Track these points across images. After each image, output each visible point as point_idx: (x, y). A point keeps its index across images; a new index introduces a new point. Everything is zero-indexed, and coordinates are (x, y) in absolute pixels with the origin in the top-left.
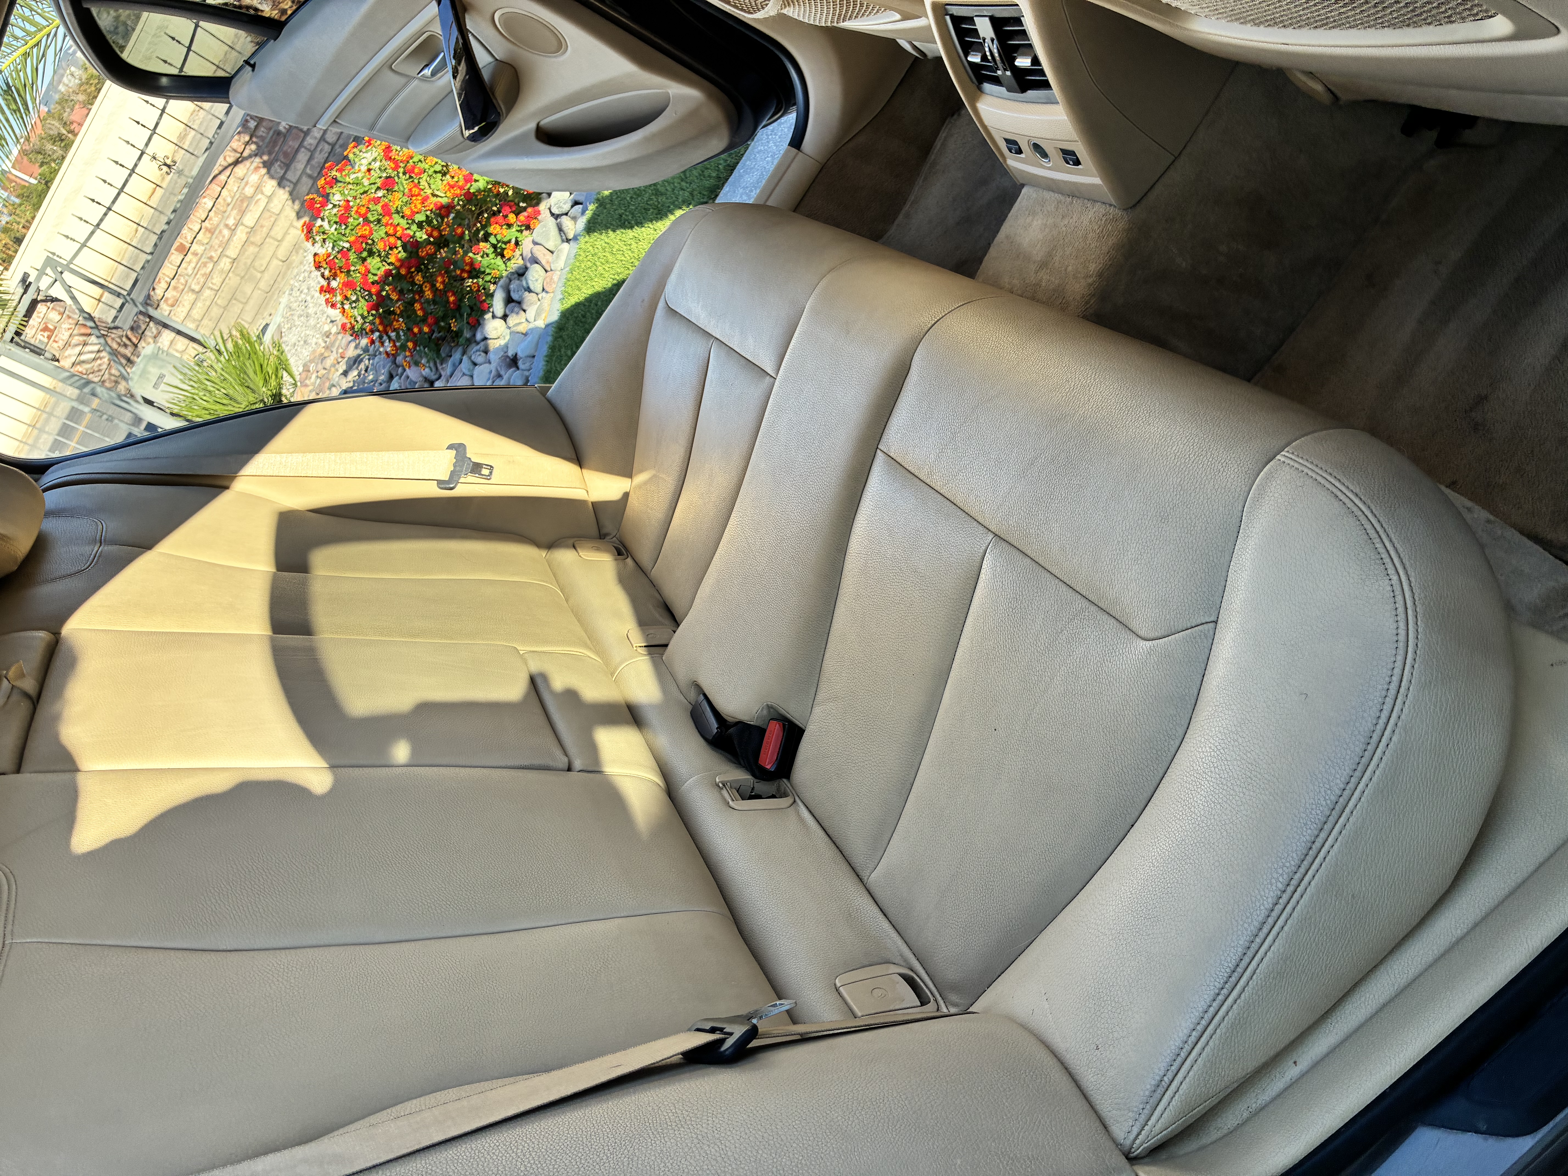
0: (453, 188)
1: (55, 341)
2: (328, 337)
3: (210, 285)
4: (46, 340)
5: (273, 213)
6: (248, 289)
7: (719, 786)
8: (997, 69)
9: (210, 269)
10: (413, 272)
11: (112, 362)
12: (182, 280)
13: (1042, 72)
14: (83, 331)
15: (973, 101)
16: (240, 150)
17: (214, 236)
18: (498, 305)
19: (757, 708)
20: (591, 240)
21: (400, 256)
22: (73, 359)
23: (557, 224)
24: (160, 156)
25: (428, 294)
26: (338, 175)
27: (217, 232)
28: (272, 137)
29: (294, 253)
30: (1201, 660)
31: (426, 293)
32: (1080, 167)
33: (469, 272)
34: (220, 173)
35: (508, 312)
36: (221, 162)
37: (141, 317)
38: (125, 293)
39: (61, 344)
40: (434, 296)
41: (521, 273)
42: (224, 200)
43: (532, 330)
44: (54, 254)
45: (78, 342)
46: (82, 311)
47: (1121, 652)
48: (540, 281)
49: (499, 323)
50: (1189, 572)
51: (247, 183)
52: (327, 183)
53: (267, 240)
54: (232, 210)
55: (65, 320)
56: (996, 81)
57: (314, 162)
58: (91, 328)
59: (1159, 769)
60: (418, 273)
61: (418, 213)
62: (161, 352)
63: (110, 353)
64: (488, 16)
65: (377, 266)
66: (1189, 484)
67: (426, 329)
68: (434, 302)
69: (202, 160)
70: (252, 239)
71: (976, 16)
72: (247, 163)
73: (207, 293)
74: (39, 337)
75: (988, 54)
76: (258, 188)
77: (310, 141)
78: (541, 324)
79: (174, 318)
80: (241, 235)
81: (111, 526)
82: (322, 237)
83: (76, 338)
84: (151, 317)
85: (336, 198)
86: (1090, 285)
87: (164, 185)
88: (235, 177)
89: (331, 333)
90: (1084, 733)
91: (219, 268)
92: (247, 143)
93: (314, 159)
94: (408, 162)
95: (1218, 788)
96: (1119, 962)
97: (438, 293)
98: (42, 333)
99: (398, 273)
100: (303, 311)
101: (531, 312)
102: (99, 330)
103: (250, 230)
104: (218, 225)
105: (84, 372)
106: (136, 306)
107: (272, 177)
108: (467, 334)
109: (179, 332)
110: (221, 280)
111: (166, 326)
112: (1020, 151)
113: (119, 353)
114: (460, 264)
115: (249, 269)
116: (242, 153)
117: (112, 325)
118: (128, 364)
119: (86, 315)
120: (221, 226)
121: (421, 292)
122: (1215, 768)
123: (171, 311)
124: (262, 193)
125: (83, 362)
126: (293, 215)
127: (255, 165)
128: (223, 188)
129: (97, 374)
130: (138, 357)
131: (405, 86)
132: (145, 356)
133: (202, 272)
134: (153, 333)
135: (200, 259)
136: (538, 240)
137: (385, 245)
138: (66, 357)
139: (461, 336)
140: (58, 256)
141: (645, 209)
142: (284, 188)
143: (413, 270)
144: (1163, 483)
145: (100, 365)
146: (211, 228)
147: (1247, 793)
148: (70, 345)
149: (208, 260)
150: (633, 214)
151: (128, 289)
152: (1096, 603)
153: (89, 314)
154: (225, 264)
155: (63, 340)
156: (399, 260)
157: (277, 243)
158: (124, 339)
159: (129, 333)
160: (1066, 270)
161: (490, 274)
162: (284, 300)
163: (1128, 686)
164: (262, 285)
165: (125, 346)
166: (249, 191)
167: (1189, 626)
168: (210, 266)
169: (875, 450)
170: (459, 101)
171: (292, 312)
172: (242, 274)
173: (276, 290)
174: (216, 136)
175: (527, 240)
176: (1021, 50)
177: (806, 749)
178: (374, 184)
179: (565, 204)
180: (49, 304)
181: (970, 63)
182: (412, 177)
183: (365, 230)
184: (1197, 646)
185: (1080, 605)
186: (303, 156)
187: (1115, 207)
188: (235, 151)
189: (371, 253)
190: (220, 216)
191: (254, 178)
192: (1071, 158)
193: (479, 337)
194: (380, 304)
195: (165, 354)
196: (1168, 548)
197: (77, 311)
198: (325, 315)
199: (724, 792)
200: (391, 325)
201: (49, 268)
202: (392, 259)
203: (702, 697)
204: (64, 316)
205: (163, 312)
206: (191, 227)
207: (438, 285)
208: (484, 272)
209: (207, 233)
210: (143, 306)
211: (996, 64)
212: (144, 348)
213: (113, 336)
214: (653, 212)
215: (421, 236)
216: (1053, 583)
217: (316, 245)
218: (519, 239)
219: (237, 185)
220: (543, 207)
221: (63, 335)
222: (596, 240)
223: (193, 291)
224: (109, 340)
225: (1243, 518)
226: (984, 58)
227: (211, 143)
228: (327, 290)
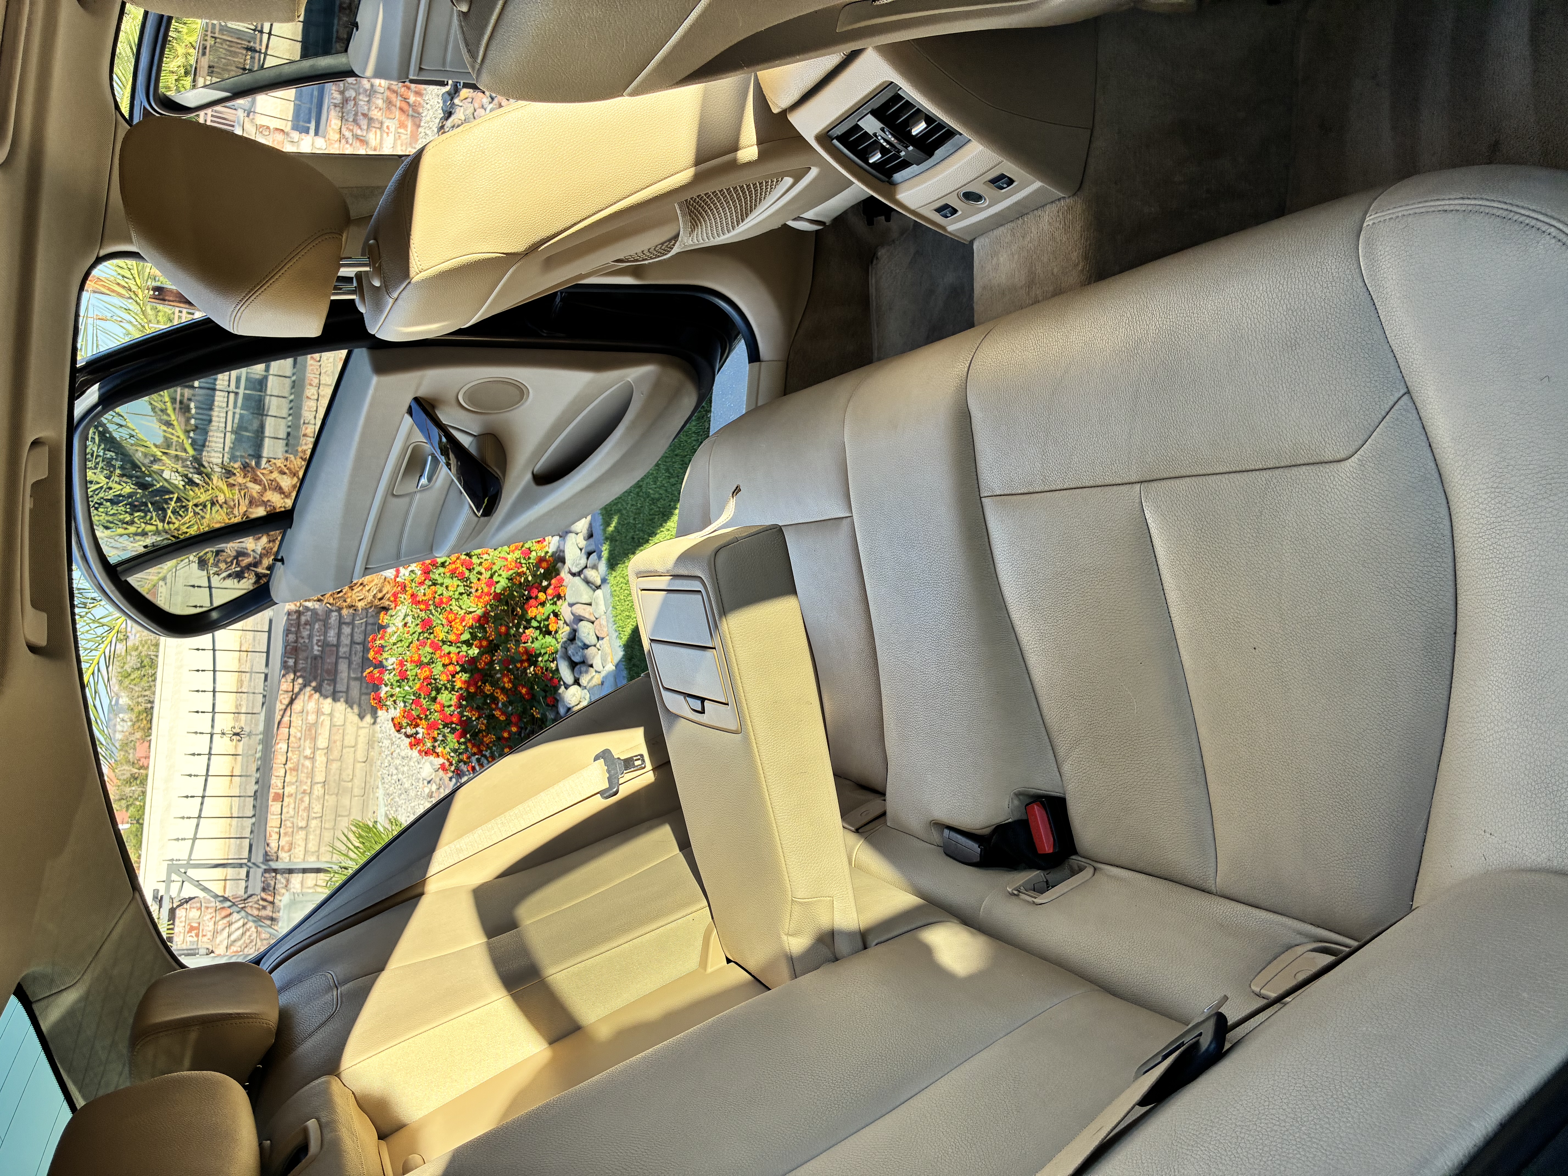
0: (481, 598)
1: (204, 936)
2: (431, 797)
3: (314, 815)
4: (196, 939)
5: (339, 726)
6: (346, 801)
7: (1015, 895)
8: (899, 151)
9: (307, 802)
10: (481, 686)
11: (259, 928)
12: (289, 824)
13: (941, 126)
14: (224, 913)
15: (892, 198)
16: (290, 689)
17: (300, 772)
18: (566, 674)
19: (1007, 803)
20: (619, 572)
21: (463, 678)
22: (225, 943)
23: (583, 580)
24: (227, 730)
25: (502, 698)
26: (382, 642)
27: (300, 767)
28: (311, 664)
29: (370, 750)
30: (1417, 434)
31: (500, 698)
32: (1015, 184)
33: (528, 660)
34: (282, 717)
35: (577, 676)
36: (279, 707)
37: (267, 875)
38: (245, 861)
39: (209, 935)
40: (508, 697)
41: (573, 637)
42: (295, 737)
43: (605, 677)
44: (173, 860)
45: (224, 926)
46: (216, 896)
47: (1332, 486)
48: (592, 633)
49: (574, 689)
50: (1350, 369)
51: (307, 713)
52: (376, 653)
53: (344, 751)
54: (305, 741)
55: (205, 912)
56: (905, 164)
57: (353, 666)
58: (229, 907)
59: (1445, 560)
60: (485, 684)
61: (462, 634)
62: (296, 895)
63: (254, 921)
64: (453, 401)
65: (448, 698)
66: (1297, 303)
67: (514, 729)
68: (510, 703)
69: (263, 714)
70: (331, 757)
71: (858, 121)
72: (301, 697)
73: (314, 823)
74: (189, 939)
75: (885, 144)
76: (319, 712)
77: (343, 650)
78: (610, 667)
79: (295, 860)
80: (321, 758)
81: (336, 971)
82: (392, 699)
83: (221, 923)
84: (275, 871)
85: (391, 662)
86: (1082, 271)
87: (240, 752)
88: (296, 713)
89: (433, 792)
90: (1346, 583)
91: (314, 796)
92: (293, 681)
93: (352, 663)
94: (434, 598)
95: (1522, 517)
96: (1542, 739)
97: (509, 693)
98: (190, 934)
99: (469, 693)
100: (400, 789)
101: (597, 662)
102: (237, 906)
103: (326, 751)
104: (299, 760)
105: (239, 949)
106: (259, 867)
107: (326, 697)
108: (551, 716)
109: (305, 871)
110: (321, 806)
111: (291, 871)
112: (955, 211)
113: (261, 917)
114: (517, 657)
115: (339, 784)
116: (293, 691)
117: (246, 896)
118: (273, 923)
119: (222, 899)
120: (302, 761)
121: (495, 700)
122: (1505, 505)
123: (290, 856)
124: (323, 714)
125: (235, 941)
126: (356, 719)
127: (307, 694)
128: (289, 728)
129: (251, 946)
130: (279, 912)
131: (410, 504)
132: (285, 906)
133: (302, 807)
134: (283, 883)
135: (296, 799)
136: (572, 601)
137: (447, 676)
138: (219, 945)
139: (546, 720)
140: (177, 860)
141: (650, 520)
142: (339, 700)
143: (480, 683)
144: (1272, 320)
145: (250, 936)
146: (294, 767)
147: (1556, 498)
148: (217, 933)
149: (303, 795)
150: (642, 530)
151: (247, 856)
152: (1277, 465)
153: (223, 896)
154: (318, 790)
155: (210, 931)
156: (465, 682)
157: (353, 749)
158: (261, 902)
159: (263, 895)
160: (1053, 274)
161: (546, 653)
162: (380, 793)
163: (1361, 509)
164: (356, 791)
165: (264, 908)
166: (312, 718)
167: (1384, 413)
168: (307, 799)
169: (979, 501)
170: (461, 484)
171: (392, 797)
172: (336, 792)
173: (369, 789)
174: (266, 688)
175: (563, 608)
176: (911, 122)
177: (1077, 812)
178: (414, 633)
179: (580, 559)
180: (185, 906)
181: (873, 166)
182: (444, 608)
183: (425, 671)
184: (1404, 425)
185: (1263, 479)
186: (343, 666)
187: (1064, 198)
188: (287, 692)
189: (438, 691)
190: (297, 753)
191: (311, 706)
192: (1001, 181)
193: (562, 711)
194: (466, 728)
195: (301, 895)
196: (1316, 365)
197: (212, 899)
198: (421, 781)
199: (1023, 896)
200: (482, 742)
201: (173, 874)
202: (458, 685)
203: (946, 831)
204: (203, 909)
205: (284, 861)
206: (277, 774)
207: (506, 685)
208: (540, 653)
209: (293, 772)
210: (265, 865)
211: (896, 148)
212: (280, 901)
213: (250, 904)
214: (658, 518)
215: (474, 651)
216: (1224, 480)
217: (389, 711)
218: (557, 611)
219: (300, 719)
220: (564, 574)
221: (208, 927)
222: (622, 570)
223: (301, 828)
224: (249, 910)
225: (1370, 289)
226: (884, 151)
227: (264, 696)
228: (415, 742)
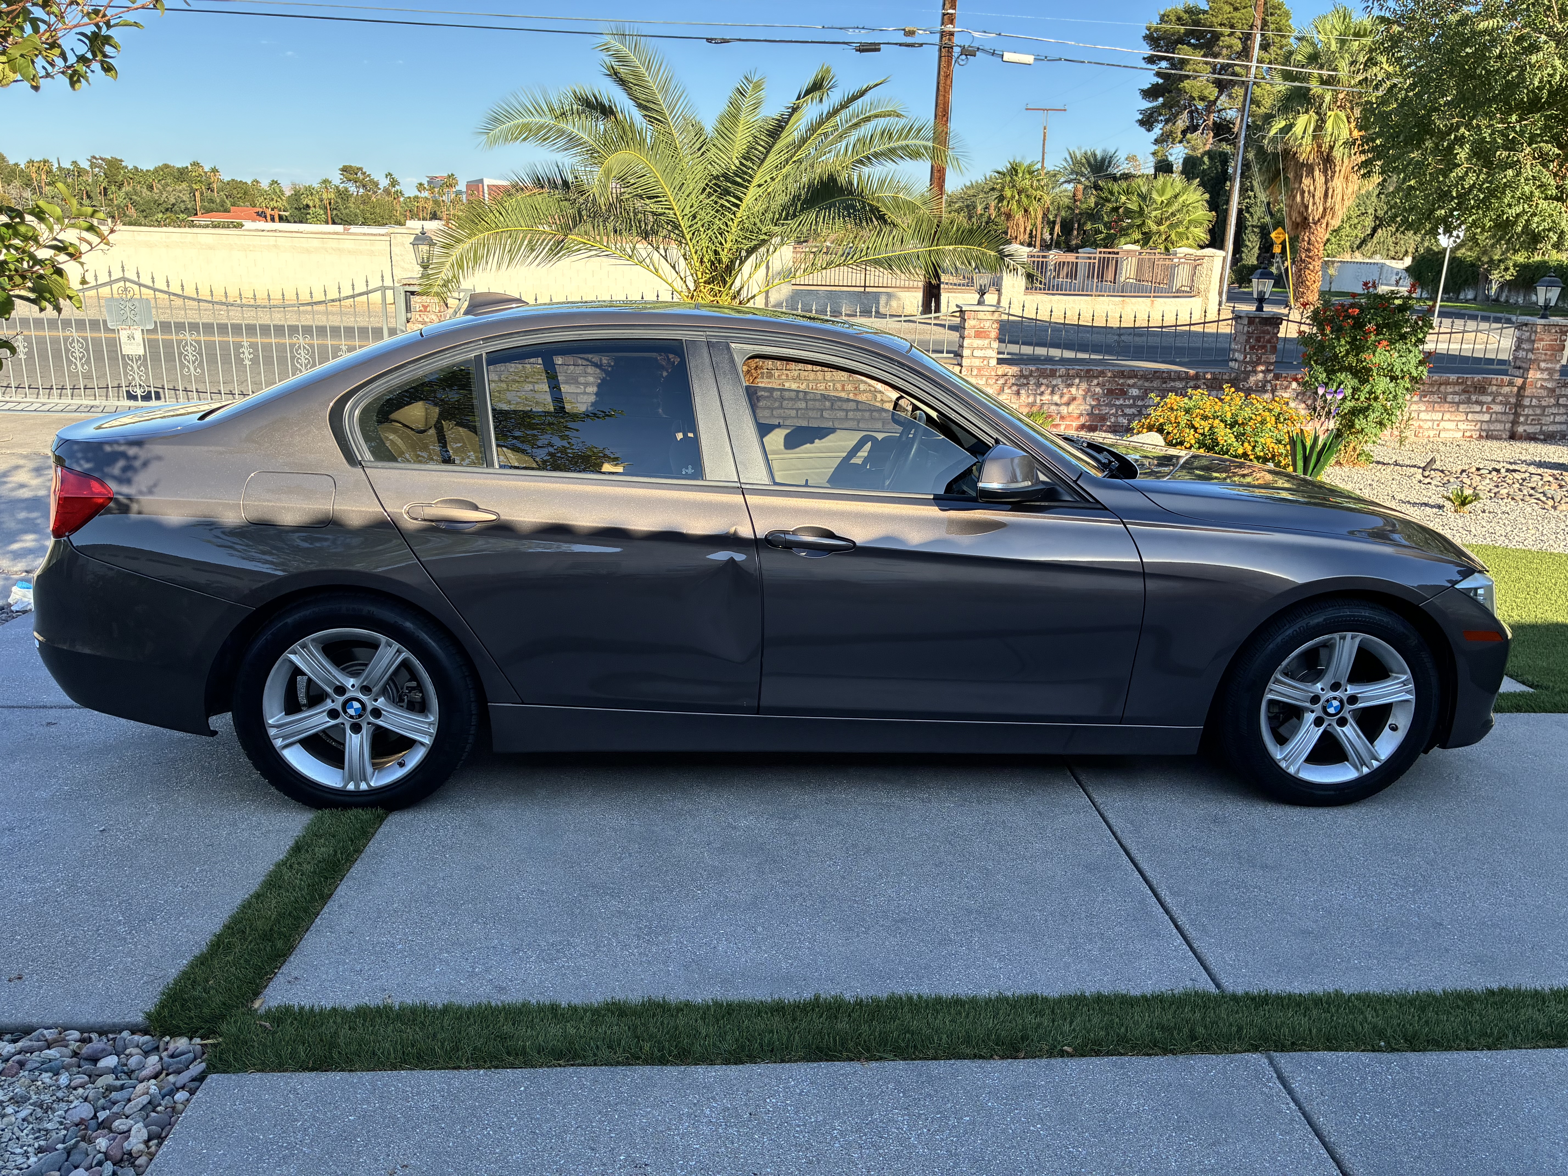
74: (418, 305)
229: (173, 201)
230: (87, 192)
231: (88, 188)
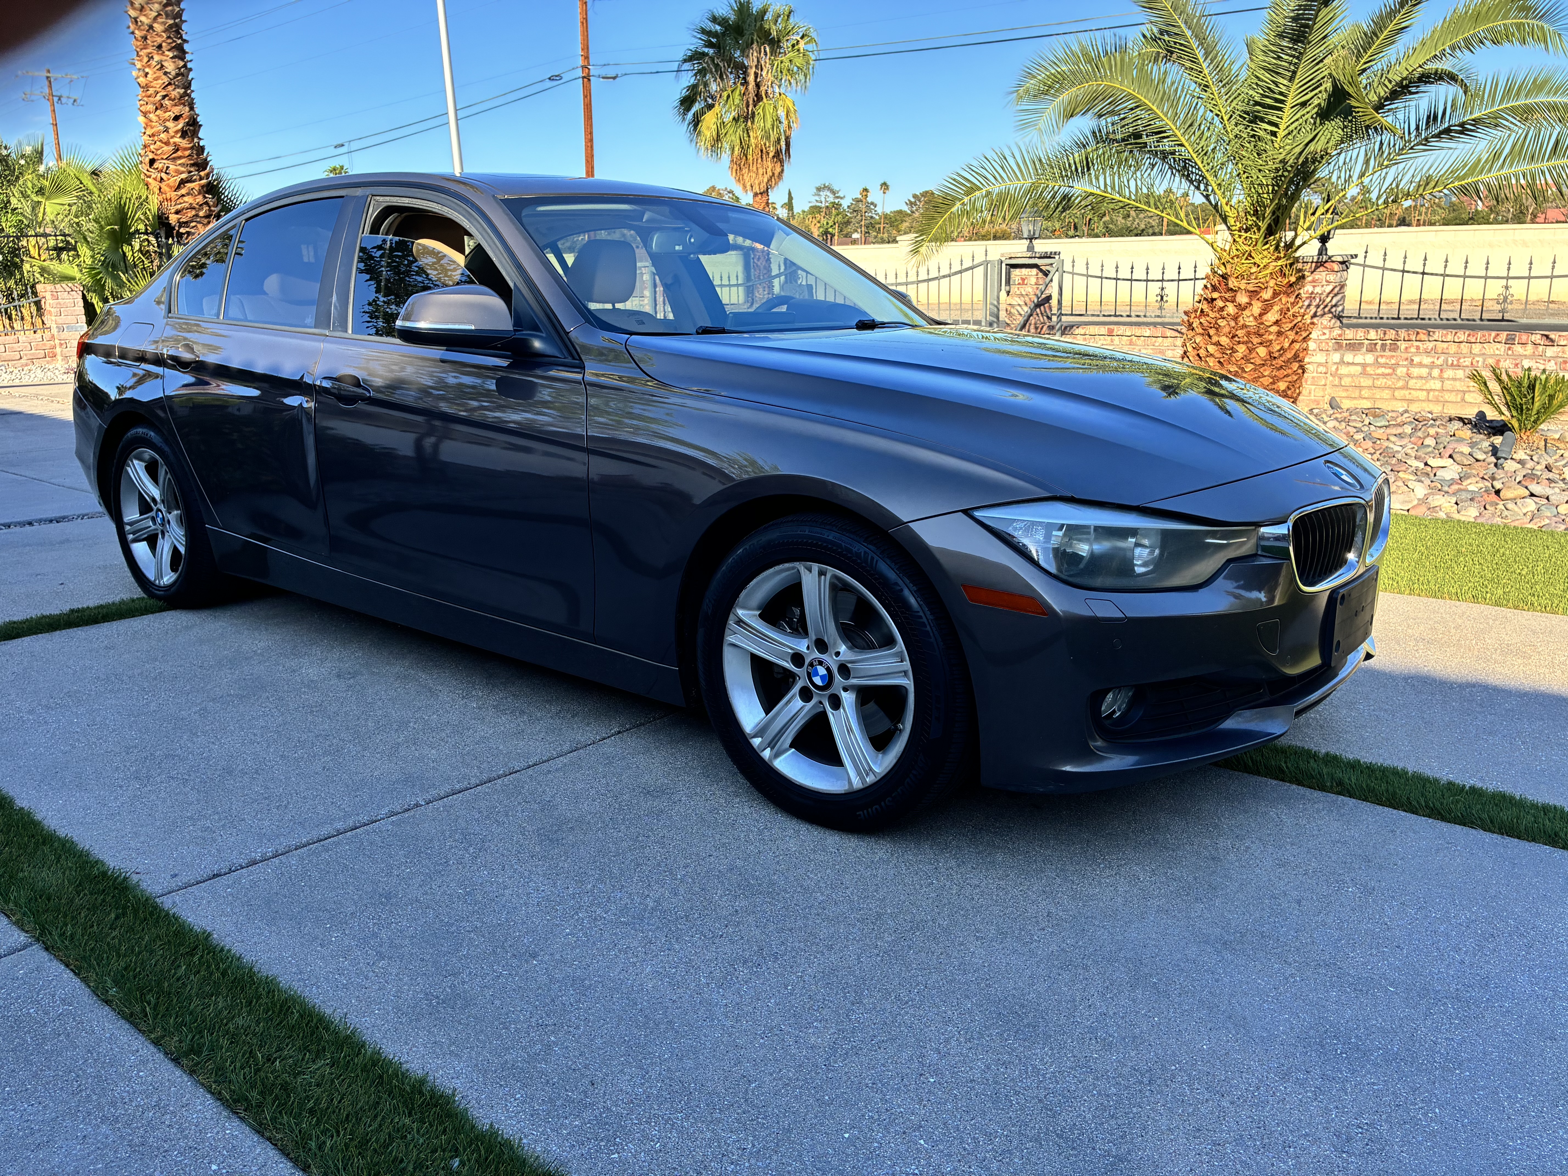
229: (1143, 226)
230: (1075, 224)
231: (1076, 220)
